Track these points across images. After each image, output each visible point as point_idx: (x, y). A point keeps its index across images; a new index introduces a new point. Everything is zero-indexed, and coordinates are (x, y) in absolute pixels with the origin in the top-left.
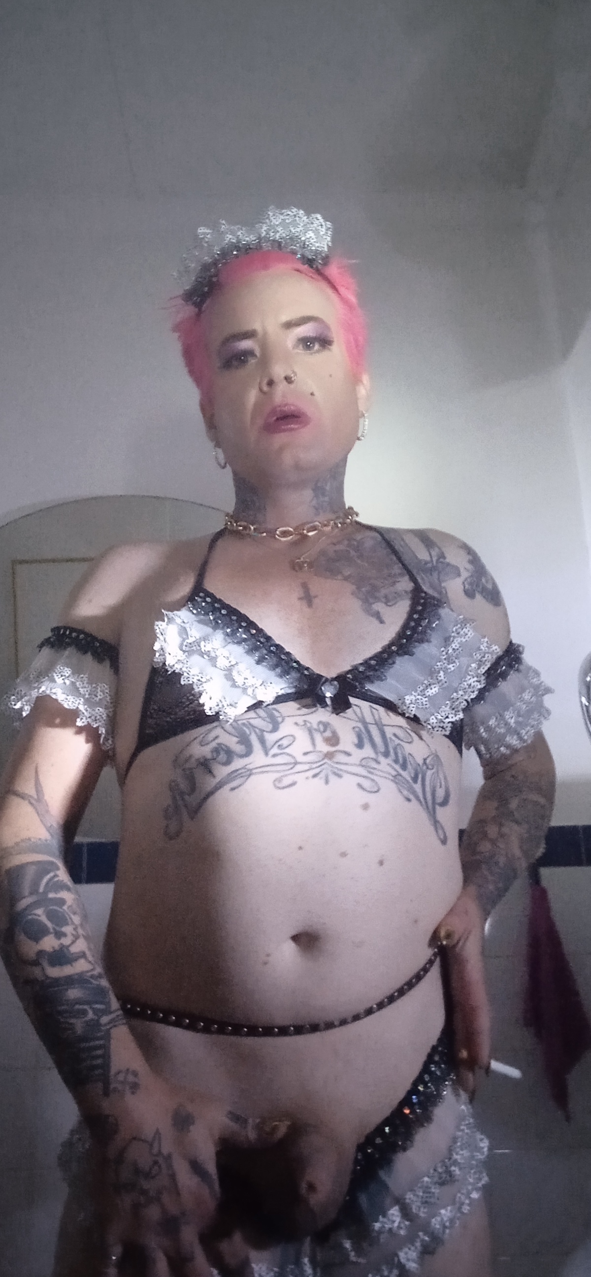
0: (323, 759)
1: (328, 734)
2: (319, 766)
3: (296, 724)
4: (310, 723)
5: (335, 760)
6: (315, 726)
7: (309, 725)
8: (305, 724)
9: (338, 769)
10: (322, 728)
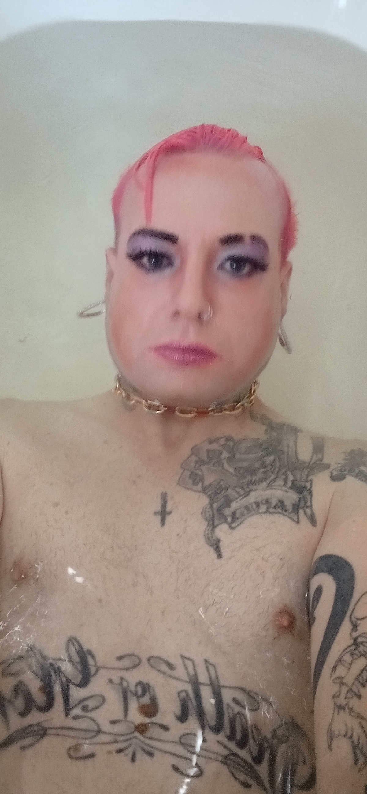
0: (133, 732)
1: (146, 700)
2: (126, 740)
3: (110, 681)
4: (128, 683)
5: (148, 734)
6: (132, 688)
7: (125, 684)
8: (121, 683)
9: (150, 746)
10: (140, 692)
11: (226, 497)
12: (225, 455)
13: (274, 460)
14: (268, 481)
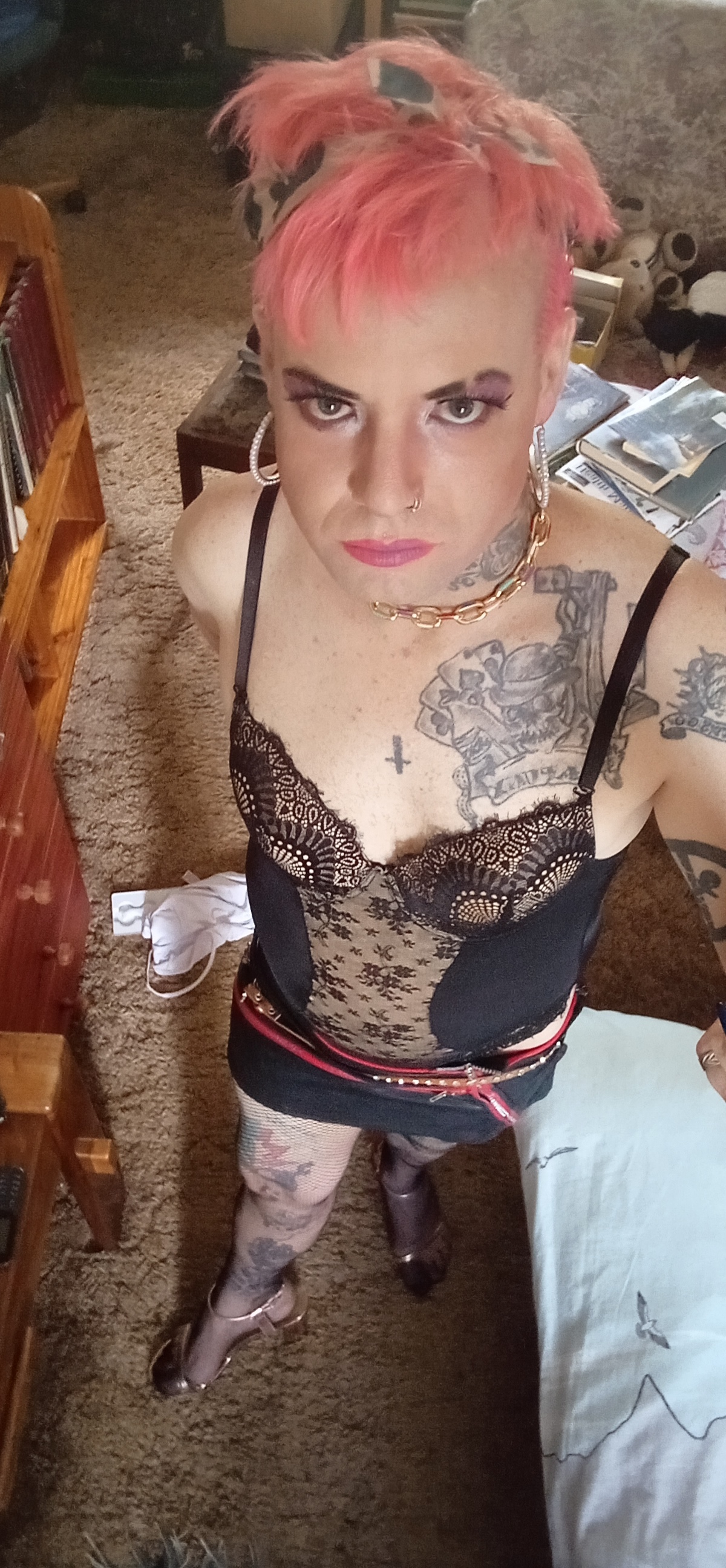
11: (489, 757)
12: (488, 682)
13: (565, 693)
14: (555, 739)
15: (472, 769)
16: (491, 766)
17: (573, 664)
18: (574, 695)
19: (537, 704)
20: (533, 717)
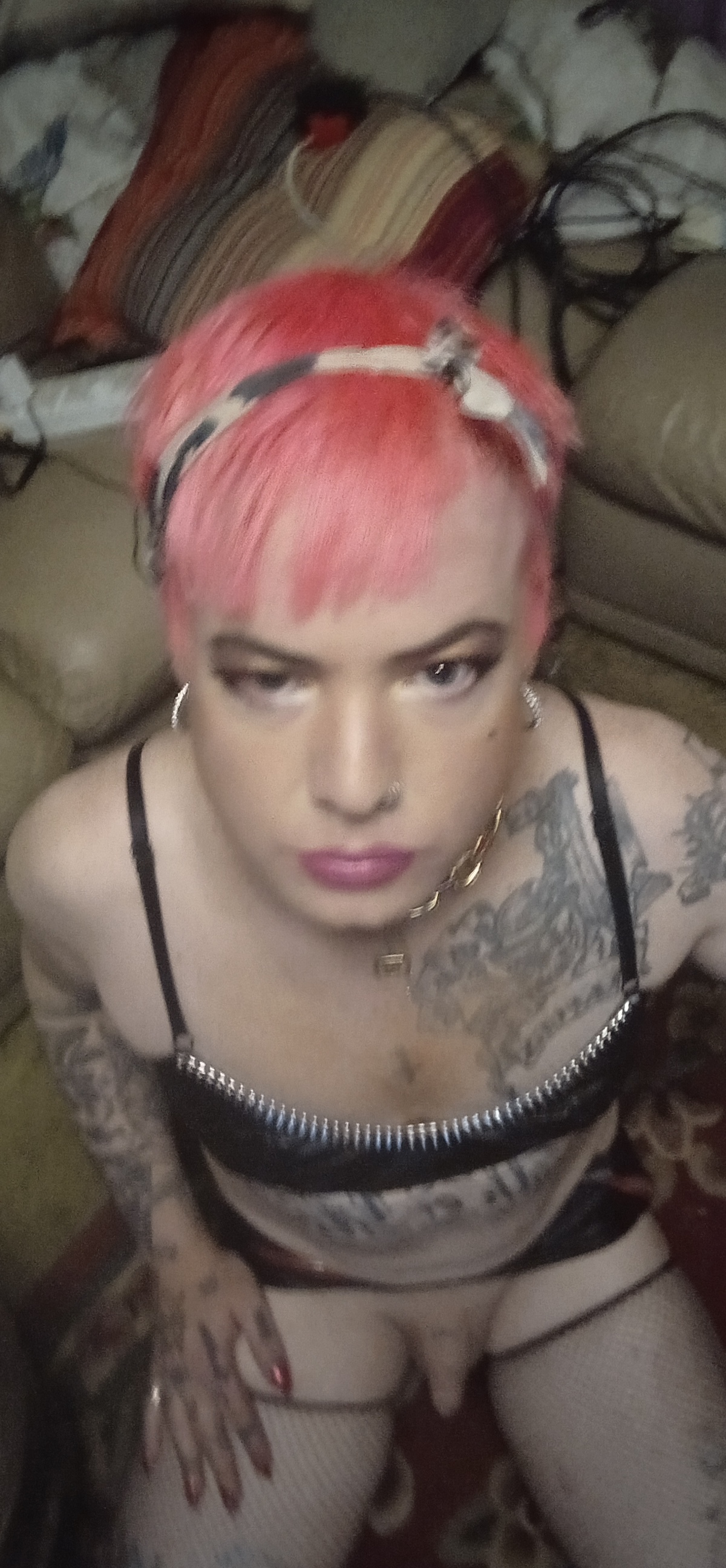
12: (485, 948)
13: (571, 918)
14: (572, 966)
15: (495, 1044)
16: (514, 1031)
17: (567, 883)
18: (580, 913)
19: (545, 943)
20: (544, 958)
